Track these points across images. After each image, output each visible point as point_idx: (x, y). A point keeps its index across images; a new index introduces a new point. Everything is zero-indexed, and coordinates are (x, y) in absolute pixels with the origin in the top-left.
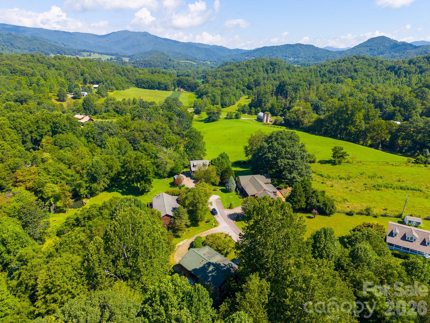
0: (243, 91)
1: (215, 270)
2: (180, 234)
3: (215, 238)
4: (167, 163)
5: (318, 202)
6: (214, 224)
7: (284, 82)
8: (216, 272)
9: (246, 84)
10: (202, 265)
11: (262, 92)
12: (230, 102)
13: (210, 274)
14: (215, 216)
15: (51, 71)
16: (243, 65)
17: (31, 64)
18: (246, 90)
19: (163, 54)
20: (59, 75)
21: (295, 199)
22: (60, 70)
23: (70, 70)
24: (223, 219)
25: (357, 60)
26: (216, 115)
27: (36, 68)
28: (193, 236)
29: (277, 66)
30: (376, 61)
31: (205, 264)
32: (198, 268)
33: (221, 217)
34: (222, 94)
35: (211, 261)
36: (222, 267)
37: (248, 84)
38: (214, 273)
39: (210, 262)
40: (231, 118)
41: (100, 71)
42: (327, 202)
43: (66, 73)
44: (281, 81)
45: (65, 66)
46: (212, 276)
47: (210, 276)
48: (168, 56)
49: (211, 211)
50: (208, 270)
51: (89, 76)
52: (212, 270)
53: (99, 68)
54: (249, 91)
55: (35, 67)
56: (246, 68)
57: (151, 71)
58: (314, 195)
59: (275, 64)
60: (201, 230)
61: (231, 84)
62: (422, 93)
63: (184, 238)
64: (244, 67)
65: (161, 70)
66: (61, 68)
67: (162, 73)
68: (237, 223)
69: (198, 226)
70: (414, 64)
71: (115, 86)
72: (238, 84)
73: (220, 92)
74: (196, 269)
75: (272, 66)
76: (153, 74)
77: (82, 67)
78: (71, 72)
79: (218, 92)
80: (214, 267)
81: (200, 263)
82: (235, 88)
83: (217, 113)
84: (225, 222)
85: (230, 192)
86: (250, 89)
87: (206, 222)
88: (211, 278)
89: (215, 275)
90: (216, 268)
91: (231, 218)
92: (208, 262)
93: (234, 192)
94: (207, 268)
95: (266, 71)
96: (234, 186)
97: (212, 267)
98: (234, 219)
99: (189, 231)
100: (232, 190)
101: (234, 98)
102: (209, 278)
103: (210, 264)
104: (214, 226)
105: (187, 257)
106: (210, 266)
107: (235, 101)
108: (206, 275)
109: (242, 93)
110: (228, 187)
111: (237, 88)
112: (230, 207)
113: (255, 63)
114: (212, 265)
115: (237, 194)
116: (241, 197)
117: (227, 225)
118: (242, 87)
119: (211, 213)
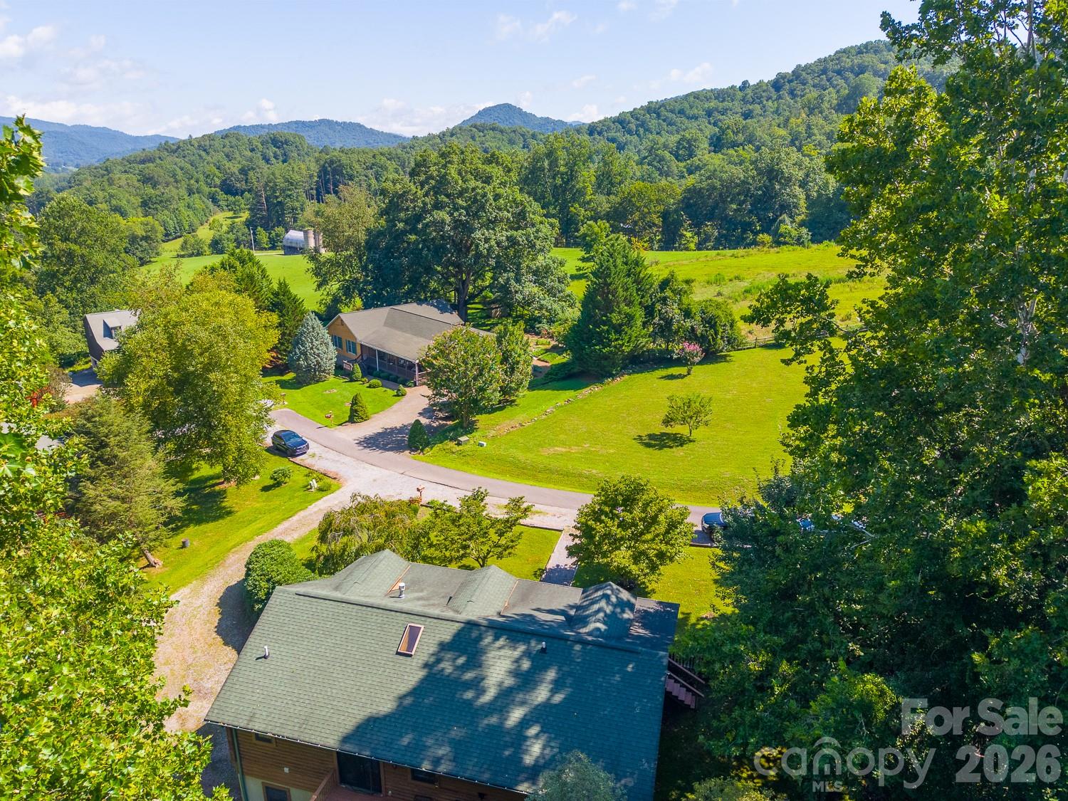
0: (214, 200)
1: (540, 662)
5: (687, 314)
7: (332, 162)
8: (551, 675)
9: (218, 182)
10: (411, 675)
11: (281, 183)
12: (180, 223)
13: (516, 715)
14: (305, 460)
16: (191, 148)
18: (221, 196)
21: (615, 318)
24: (347, 459)
25: (481, 134)
26: (144, 243)
28: (218, 562)
29: (293, 148)
30: (523, 135)
31: (438, 657)
32: (386, 706)
33: (332, 454)
34: (144, 204)
37: (224, 182)
38: (541, 694)
39: (471, 625)
40: (199, 254)
42: (712, 311)
44: (322, 163)
46: (540, 715)
47: (525, 723)
52: (515, 673)
54: (232, 198)
56: (203, 154)
58: (668, 293)
59: (285, 143)
61: (168, 184)
62: (659, 162)
64: (195, 151)
69: (229, 513)
70: (600, 134)
72: (192, 182)
73: (137, 201)
74: (375, 719)
75: (279, 148)
79: (132, 198)
80: (522, 648)
81: (398, 653)
82: (183, 192)
83: (146, 238)
84: (367, 466)
85: (318, 381)
86: (234, 194)
87: (266, 489)
88: (544, 737)
89: (558, 698)
90: (543, 650)
91: (385, 448)
92: (457, 624)
93: (331, 378)
94: (469, 676)
95: (267, 161)
96: (329, 355)
97: (507, 652)
98: (398, 447)
99: (184, 545)
100: (324, 371)
101: (191, 213)
102: (528, 743)
103: (480, 638)
104: (320, 490)
105: (265, 657)
106: (483, 652)
107: (196, 222)
108: (480, 729)
109: (210, 203)
110: (306, 359)
111: (190, 192)
112: (355, 415)
113: (227, 141)
114: (497, 638)
115: (352, 380)
116: (375, 381)
117: (383, 470)
118: (206, 189)
119: (275, 454)
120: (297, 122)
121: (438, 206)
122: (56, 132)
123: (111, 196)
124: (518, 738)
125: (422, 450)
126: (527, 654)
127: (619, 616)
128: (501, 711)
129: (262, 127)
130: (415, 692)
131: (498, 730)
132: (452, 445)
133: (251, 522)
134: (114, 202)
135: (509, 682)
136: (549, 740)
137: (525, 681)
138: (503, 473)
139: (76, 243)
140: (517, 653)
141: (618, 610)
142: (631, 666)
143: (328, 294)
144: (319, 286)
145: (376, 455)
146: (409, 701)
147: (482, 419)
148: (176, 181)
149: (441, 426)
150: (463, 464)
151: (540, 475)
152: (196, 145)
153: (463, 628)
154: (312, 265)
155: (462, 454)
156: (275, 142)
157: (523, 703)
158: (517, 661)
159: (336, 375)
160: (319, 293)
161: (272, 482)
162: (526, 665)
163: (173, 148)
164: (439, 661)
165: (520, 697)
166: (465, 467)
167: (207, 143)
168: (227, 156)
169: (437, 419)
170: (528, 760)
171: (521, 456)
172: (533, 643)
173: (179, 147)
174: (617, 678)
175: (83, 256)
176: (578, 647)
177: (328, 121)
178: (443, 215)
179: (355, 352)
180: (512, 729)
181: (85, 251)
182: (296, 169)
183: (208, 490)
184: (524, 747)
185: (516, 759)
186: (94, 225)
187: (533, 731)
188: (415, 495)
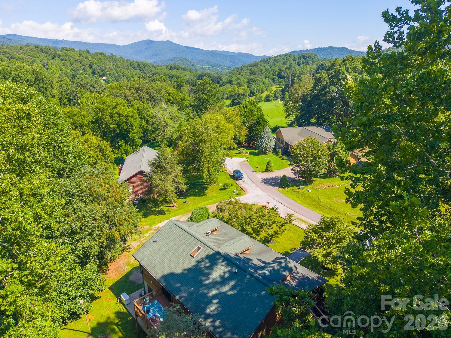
0: (274, 81)
1: (233, 276)
2: (165, 209)
3: (236, 207)
4: (167, 125)
6: (236, 191)
8: (233, 283)
9: (277, 73)
10: (190, 263)
11: (298, 74)
12: (259, 90)
13: (214, 292)
14: (240, 182)
15: (55, 61)
16: (272, 60)
17: (33, 54)
18: (277, 79)
19: (186, 59)
20: (64, 65)
22: (66, 60)
23: (76, 61)
24: (254, 185)
27: (38, 58)
29: (311, 59)
31: (202, 260)
32: (177, 271)
33: (250, 182)
34: (248, 82)
35: (223, 250)
36: (257, 268)
37: (279, 73)
38: (226, 289)
39: (218, 253)
40: (260, 101)
41: (112, 64)
43: (73, 64)
44: (318, 65)
45: (71, 57)
46: (221, 297)
47: (215, 297)
48: (190, 62)
49: (230, 176)
50: (207, 275)
51: (98, 68)
52: (222, 277)
53: (111, 61)
54: (280, 80)
55: (37, 56)
56: (276, 62)
57: (169, 67)
59: (308, 57)
60: (210, 201)
61: (259, 74)
63: (172, 214)
64: (273, 61)
65: (180, 66)
66: (67, 59)
67: (182, 69)
68: (282, 190)
69: (205, 195)
71: (127, 78)
72: (267, 73)
73: (246, 80)
74: (172, 275)
75: (305, 59)
76: (171, 70)
77: (91, 59)
78: (78, 64)
79: (244, 80)
80: (229, 268)
81: (190, 255)
82: (263, 77)
83: (243, 95)
84: (259, 189)
85: (265, 154)
86: (281, 78)
87: (221, 189)
88: (217, 305)
89: (230, 293)
90: (236, 273)
91: (270, 184)
92: (213, 252)
93: (271, 154)
94: (207, 271)
95: (299, 64)
96: (271, 144)
97: (223, 268)
98: (275, 185)
99: (185, 202)
100: (267, 150)
101: (263, 85)
102: (211, 305)
103: (219, 259)
104: (237, 194)
105: (155, 242)
106: (216, 264)
107: (265, 89)
108: (200, 293)
109: (272, 82)
110: (262, 144)
111: (266, 77)
112: (267, 169)
113: (285, 57)
114: (223, 262)
115: (277, 156)
116: (284, 157)
117: (263, 192)
118: (272, 76)
119: (232, 178)
120: (318, 48)
121: (333, 84)
122: (232, 55)
123: (238, 79)
124: (209, 302)
125: (284, 188)
126: (230, 271)
127: (280, 272)
128: (209, 289)
129: (304, 51)
130: (189, 270)
131: (205, 295)
132: (296, 188)
133: (209, 200)
134: (238, 81)
135: (218, 279)
136: (219, 307)
137: (223, 281)
138: (310, 205)
139: (206, 95)
140: (226, 270)
141: (282, 270)
142: (264, 292)
143: (290, 120)
144: (287, 117)
145: (266, 186)
146: (186, 272)
147: (317, 181)
148: (262, 73)
149: (299, 180)
150: (296, 197)
151: (326, 210)
152: (274, 59)
153: (214, 253)
154: (285, 108)
155: (298, 193)
156: (304, 57)
157: (218, 289)
158: (225, 273)
159: (273, 152)
160: (287, 119)
161: (223, 188)
162: (227, 275)
163: (266, 60)
164: (202, 261)
165: (218, 286)
166: (296, 199)
167: (278, 58)
168: (284, 63)
169: (299, 177)
170: (208, 311)
171: (323, 199)
172: (234, 268)
173: (268, 60)
174: (256, 295)
175: (207, 100)
176: (248, 277)
177: (332, 47)
178: (334, 88)
179: (283, 144)
180: (209, 297)
181: (209, 98)
182: (305, 68)
183: (204, 186)
184: (209, 306)
185: (205, 309)
186: (213, 89)
187: (215, 301)
188: (265, 204)
